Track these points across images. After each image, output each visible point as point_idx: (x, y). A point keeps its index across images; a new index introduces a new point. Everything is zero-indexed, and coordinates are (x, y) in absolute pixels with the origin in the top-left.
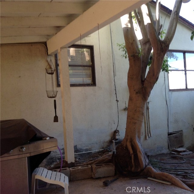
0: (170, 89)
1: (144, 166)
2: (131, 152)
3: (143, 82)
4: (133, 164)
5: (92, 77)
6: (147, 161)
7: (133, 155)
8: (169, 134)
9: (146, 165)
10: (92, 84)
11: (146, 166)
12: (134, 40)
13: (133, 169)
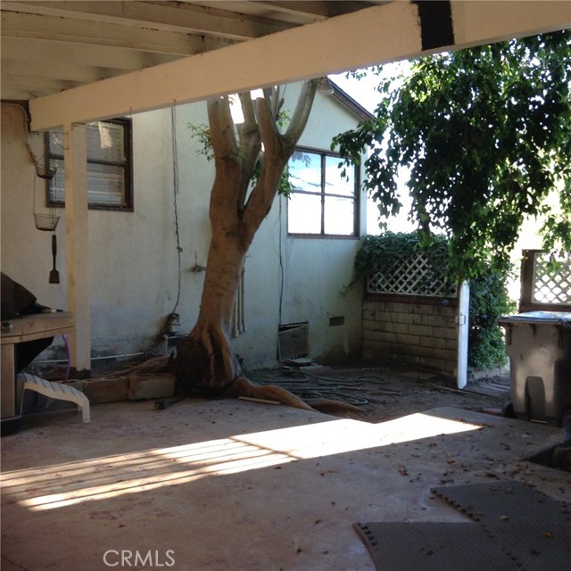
0: (290, 231)
1: (233, 377)
2: (210, 350)
3: (240, 212)
4: (213, 373)
5: (123, 191)
6: (239, 368)
7: (213, 358)
8: (282, 328)
9: (235, 375)
10: (124, 207)
11: (236, 377)
12: (228, 126)
13: (212, 382)
